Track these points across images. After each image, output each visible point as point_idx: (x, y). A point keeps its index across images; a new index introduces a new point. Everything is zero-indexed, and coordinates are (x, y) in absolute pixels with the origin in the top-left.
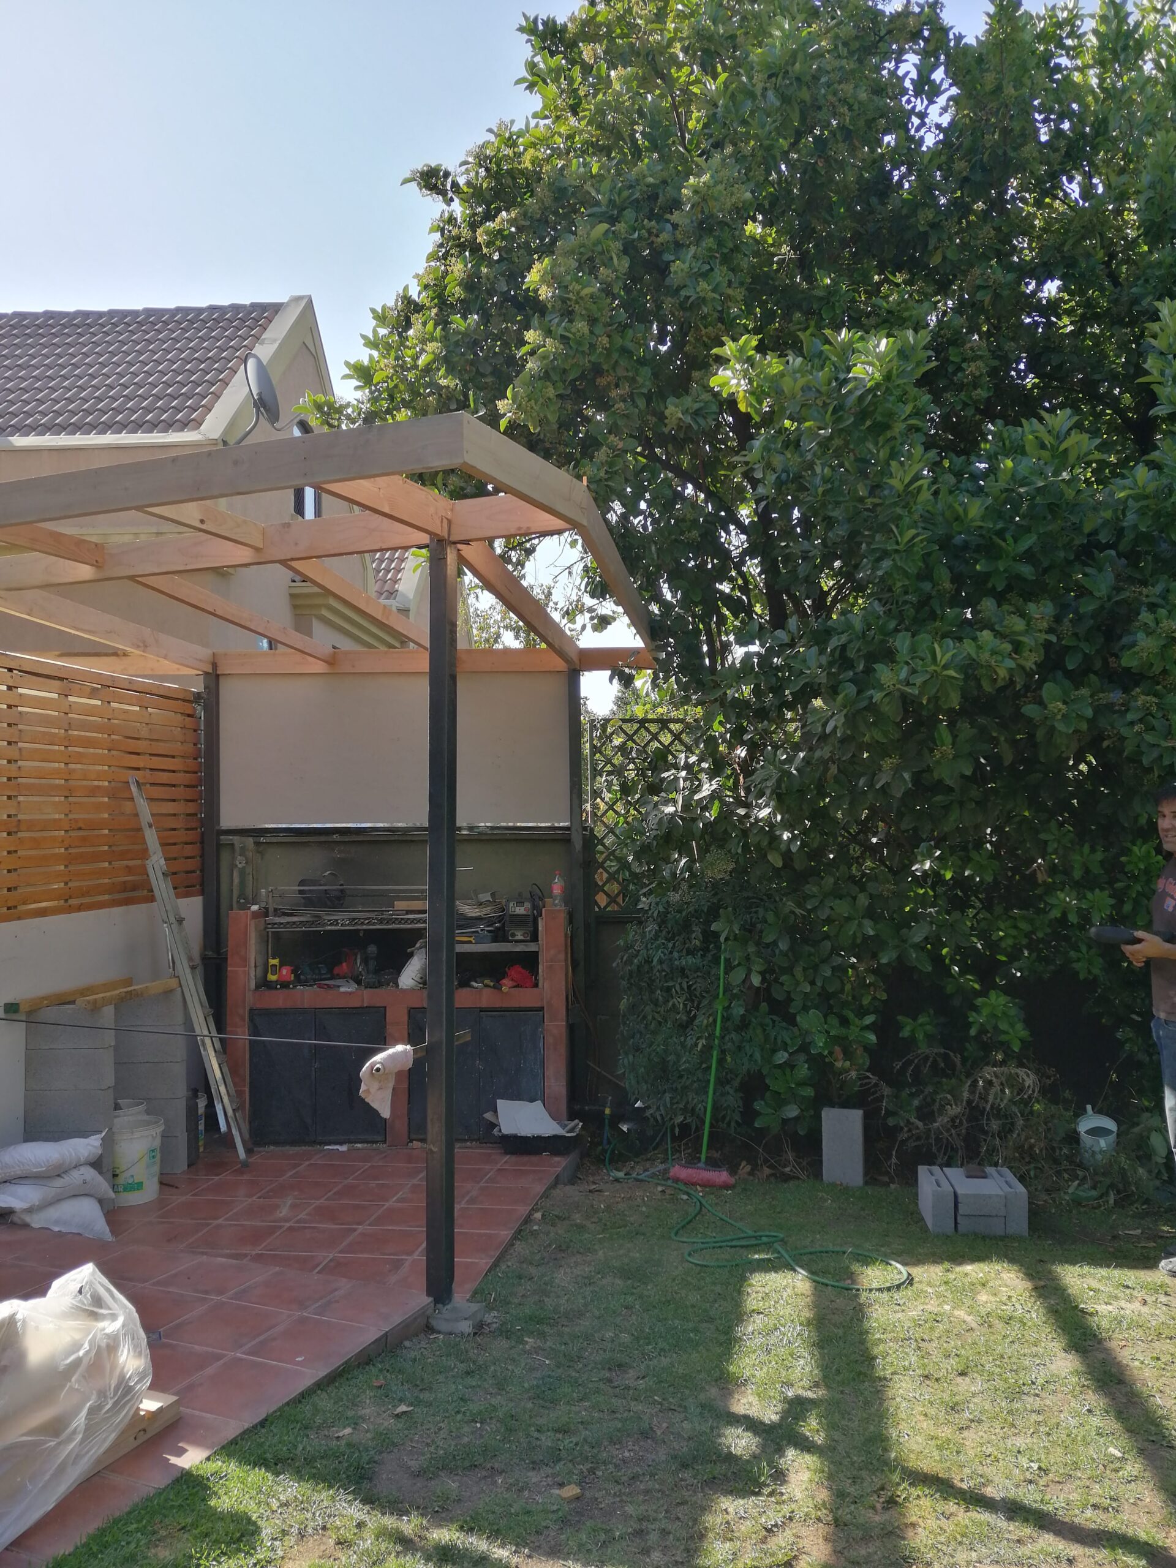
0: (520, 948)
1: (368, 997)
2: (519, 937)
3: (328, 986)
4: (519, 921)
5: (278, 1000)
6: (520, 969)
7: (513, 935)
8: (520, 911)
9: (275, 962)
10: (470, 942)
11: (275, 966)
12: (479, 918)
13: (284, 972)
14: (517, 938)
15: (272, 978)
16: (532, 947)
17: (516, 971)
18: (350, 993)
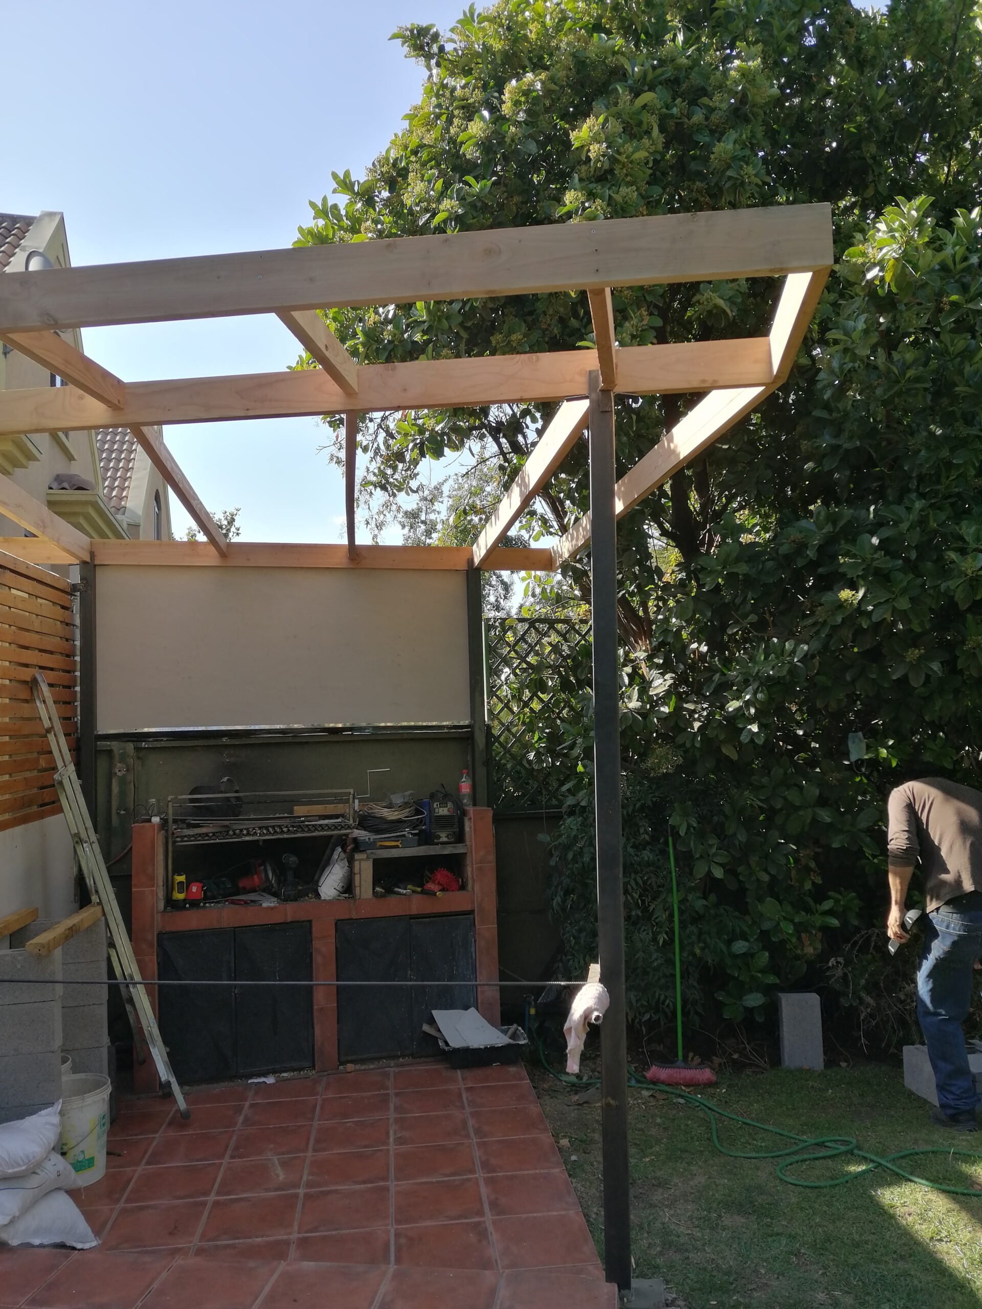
0: (448, 850)
1: (291, 911)
2: (444, 839)
3: (246, 902)
4: (443, 822)
5: (191, 921)
6: (446, 872)
7: (439, 837)
8: (443, 811)
9: (182, 878)
10: (397, 847)
11: (181, 883)
12: (399, 821)
13: (194, 889)
14: (441, 840)
15: (181, 896)
16: (459, 849)
17: (442, 875)
18: (272, 908)
